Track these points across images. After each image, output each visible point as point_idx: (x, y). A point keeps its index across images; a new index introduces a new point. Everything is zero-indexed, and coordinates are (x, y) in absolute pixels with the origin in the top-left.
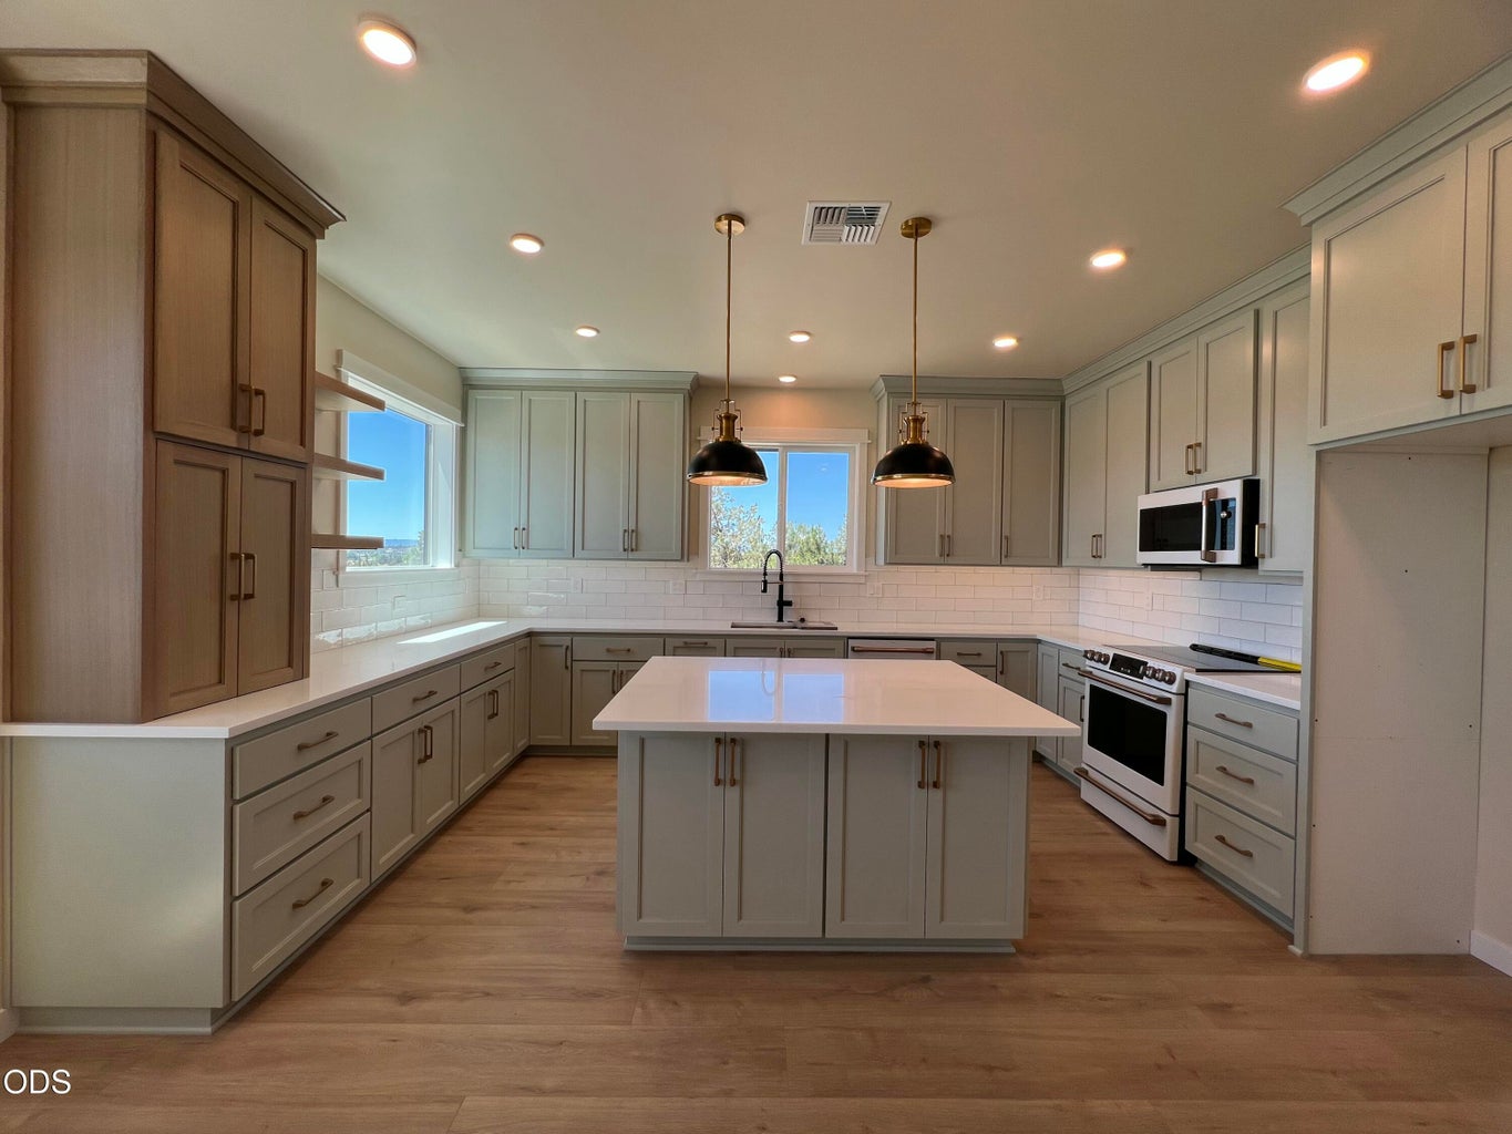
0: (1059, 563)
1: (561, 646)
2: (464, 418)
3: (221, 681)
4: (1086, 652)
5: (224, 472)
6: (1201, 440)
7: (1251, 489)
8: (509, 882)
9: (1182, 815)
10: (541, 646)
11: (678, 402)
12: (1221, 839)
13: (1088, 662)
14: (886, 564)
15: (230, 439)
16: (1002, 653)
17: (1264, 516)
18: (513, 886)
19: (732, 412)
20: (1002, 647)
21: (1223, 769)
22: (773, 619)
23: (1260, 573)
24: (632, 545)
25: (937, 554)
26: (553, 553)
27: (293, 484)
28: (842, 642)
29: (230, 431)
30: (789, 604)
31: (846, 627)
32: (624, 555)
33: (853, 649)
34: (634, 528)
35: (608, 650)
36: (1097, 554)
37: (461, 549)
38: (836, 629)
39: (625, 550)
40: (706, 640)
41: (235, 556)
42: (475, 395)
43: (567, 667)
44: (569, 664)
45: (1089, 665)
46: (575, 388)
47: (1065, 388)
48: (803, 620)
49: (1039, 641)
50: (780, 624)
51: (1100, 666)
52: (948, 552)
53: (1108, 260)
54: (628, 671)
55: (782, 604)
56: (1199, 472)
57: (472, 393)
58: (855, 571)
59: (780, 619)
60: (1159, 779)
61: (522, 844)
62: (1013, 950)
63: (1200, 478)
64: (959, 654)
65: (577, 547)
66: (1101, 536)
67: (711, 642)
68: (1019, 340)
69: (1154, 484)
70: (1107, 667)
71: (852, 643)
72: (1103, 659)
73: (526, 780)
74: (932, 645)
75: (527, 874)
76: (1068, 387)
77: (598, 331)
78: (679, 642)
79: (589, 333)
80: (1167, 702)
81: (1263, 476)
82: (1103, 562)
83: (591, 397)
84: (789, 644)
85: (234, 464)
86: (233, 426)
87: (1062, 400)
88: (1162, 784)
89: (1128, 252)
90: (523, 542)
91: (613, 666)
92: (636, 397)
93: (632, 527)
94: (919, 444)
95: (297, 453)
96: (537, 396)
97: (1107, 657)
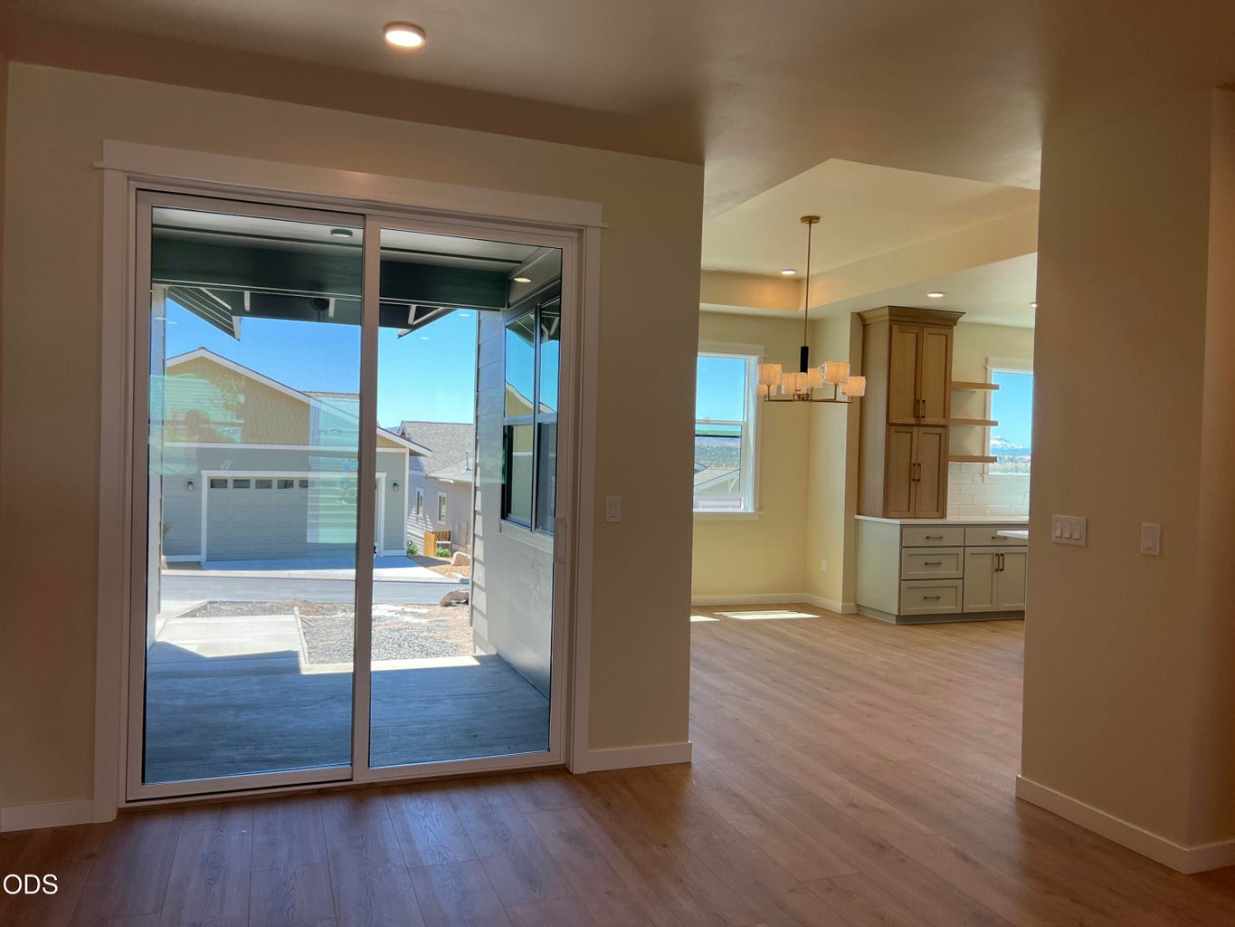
3: (909, 511)
15: (913, 421)
27: (940, 434)
41: (914, 465)
85: (914, 430)
86: (914, 416)
95: (942, 422)
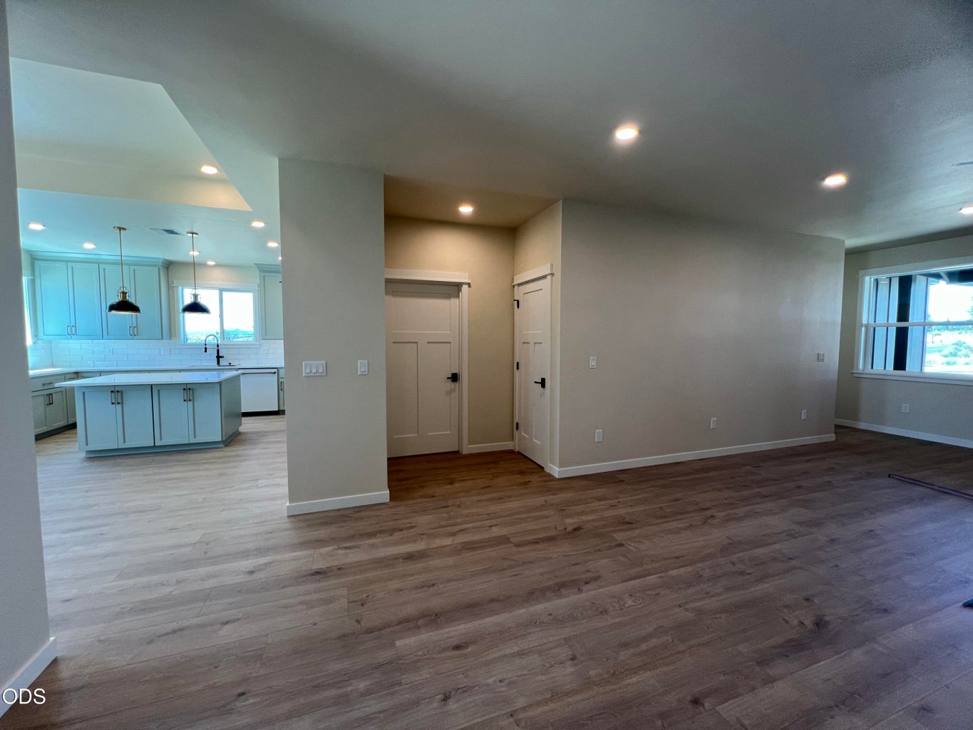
2: (33, 274)
19: (124, 291)
22: (215, 364)
24: (135, 333)
26: (90, 336)
30: (222, 357)
32: (131, 337)
37: (36, 336)
42: (39, 263)
46: (99, 263)
48: (230, 364)
55: (219, 357)
59: (218, 363)
62: (217, 443)
65: (105, 334)
74: (276, 370)
77: (95, 245)
79: (91, 246)
83: (107, 267)
90: (73, 332)
92: (132, 268)
93: (134, 325)
94: (197, 303)
96: (74, 265)
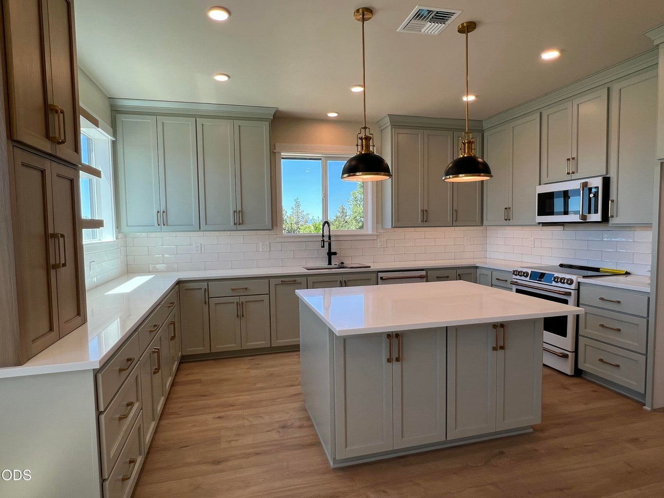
0: (482, 224)
1: (201, 289)
2: (115, 134)
3: (51, 329)
4: (514, 271)
5: (43, 172)
6: (574, 156)
7: (606, 181)
8: (230, 441)
9: (576, 351)
10: (186, 289)
11: (265, 127)
12: (601, 360)
13: (514, 276)
14: (392, 227)
15: (46, 146)
16: (459, 275)
17: (613, 196)
18: (233, 444)
19: (368, 134)
20: (459, 272)
21: (602, 326)
22: (325, 264)
23: (610, 225)
24: (240, 221)
25: (420, 221)
26: (185, 227)
27: (72, 181)
28: (375, 274)
29: (47, 140)
30: (335, 254)
31: (375, 267)
32: (234, 227)
33: (382, 278)
34: (240, 210)
35: (233, 290)
36: (508, 217)
37: (118, 226)
38: (370, 267)
39: (235, 224)
40: (294, 279)
41: (53, 236)
42: (122, 119)
43: (205, 303)
44: (207, 300)
45: (515, 278)
46: (195, 116)
47: (484, 126)
48: (342, 263)
49: (477, 267)
50: (330, 266)
51: (523, 278)
52: (426, 220)
53: (550, 55)
54: (246, 302)
55: (330, 254)
56: (573, 173)
57: (119, 116)
58: (370, 232)
59: (330, 263)
60: (565, 335)
61: (219, 417)
62: (531, 430)
63: (574, 177)
64: (437, 277)
65: (203, 223)
66: (509, 208)
67: (297, 279)
68: (477, 96)
69: (544, 179)
70: (528, 279)
71: (380, 275)
72: (525, 274)
73: (190, 378)
74: (424, 273)
75: (238, 435)
76: (485, 126)
77: (229, 77)
78: (279, 281)
79: (224, 78)
80: (569, 294)
81: (612, 175)
82: (511, 222)
83: (207, 122)
84: (345, 278)
85: (47, 165)
86: (47, 136)
87: (482, 132)
88: (565, 336)
89: (562, 51)
90: (163, 220)
91: (236, 299)
92: (237, 123)
93: (239, 209)
94: (472, 157)
95: (72, 158)
96: (167, 120)
97: (527, 274)
